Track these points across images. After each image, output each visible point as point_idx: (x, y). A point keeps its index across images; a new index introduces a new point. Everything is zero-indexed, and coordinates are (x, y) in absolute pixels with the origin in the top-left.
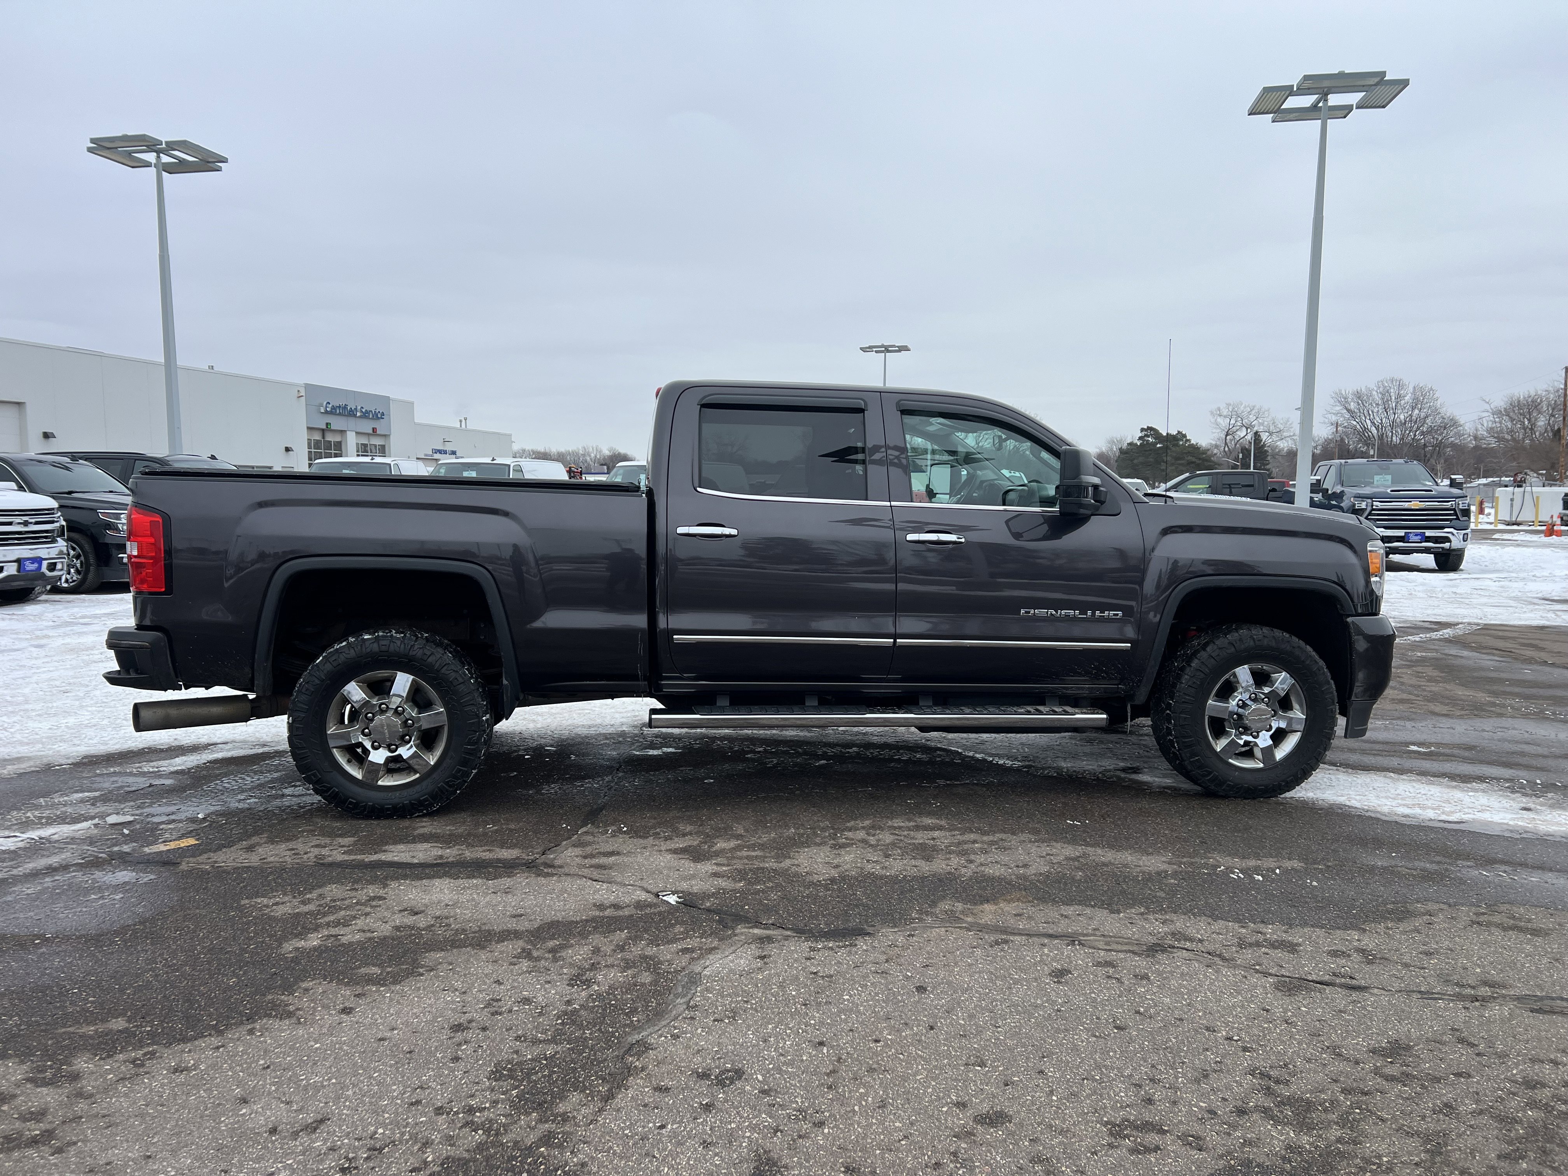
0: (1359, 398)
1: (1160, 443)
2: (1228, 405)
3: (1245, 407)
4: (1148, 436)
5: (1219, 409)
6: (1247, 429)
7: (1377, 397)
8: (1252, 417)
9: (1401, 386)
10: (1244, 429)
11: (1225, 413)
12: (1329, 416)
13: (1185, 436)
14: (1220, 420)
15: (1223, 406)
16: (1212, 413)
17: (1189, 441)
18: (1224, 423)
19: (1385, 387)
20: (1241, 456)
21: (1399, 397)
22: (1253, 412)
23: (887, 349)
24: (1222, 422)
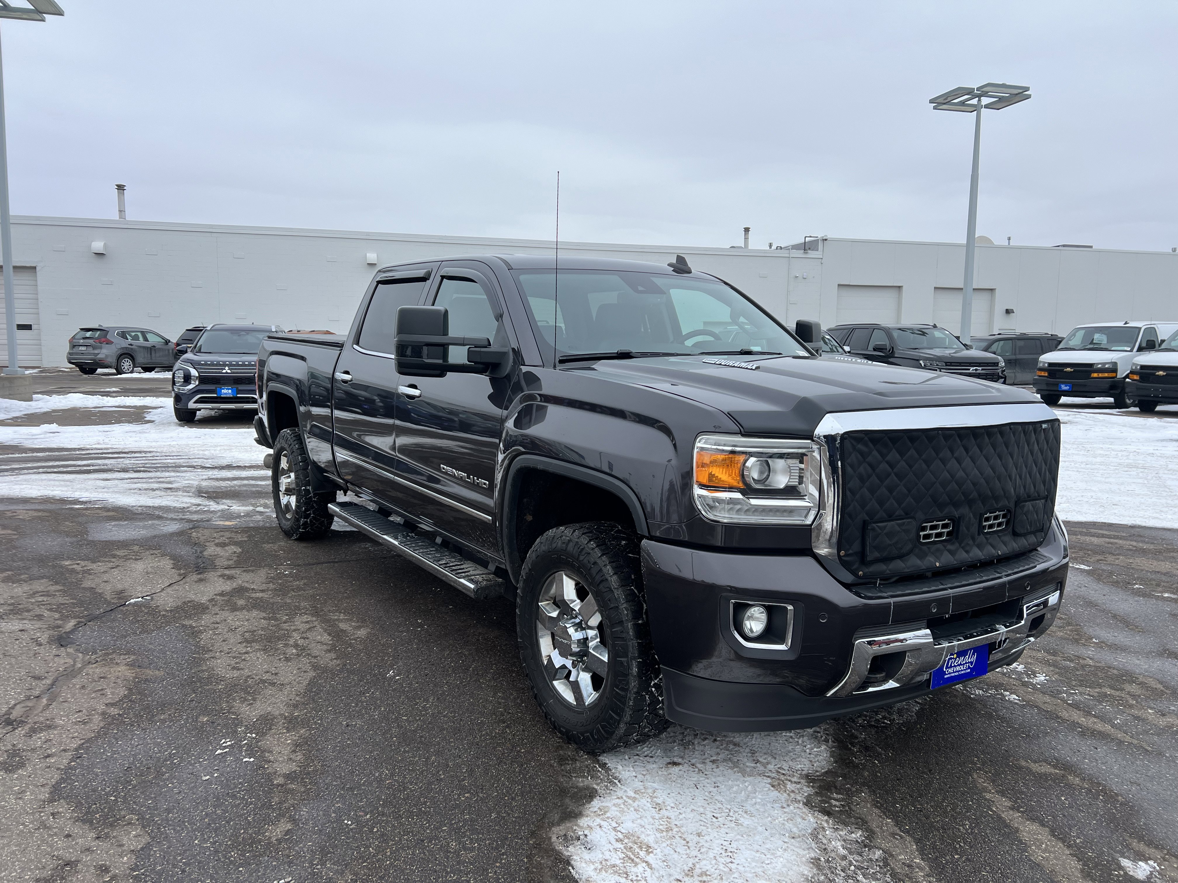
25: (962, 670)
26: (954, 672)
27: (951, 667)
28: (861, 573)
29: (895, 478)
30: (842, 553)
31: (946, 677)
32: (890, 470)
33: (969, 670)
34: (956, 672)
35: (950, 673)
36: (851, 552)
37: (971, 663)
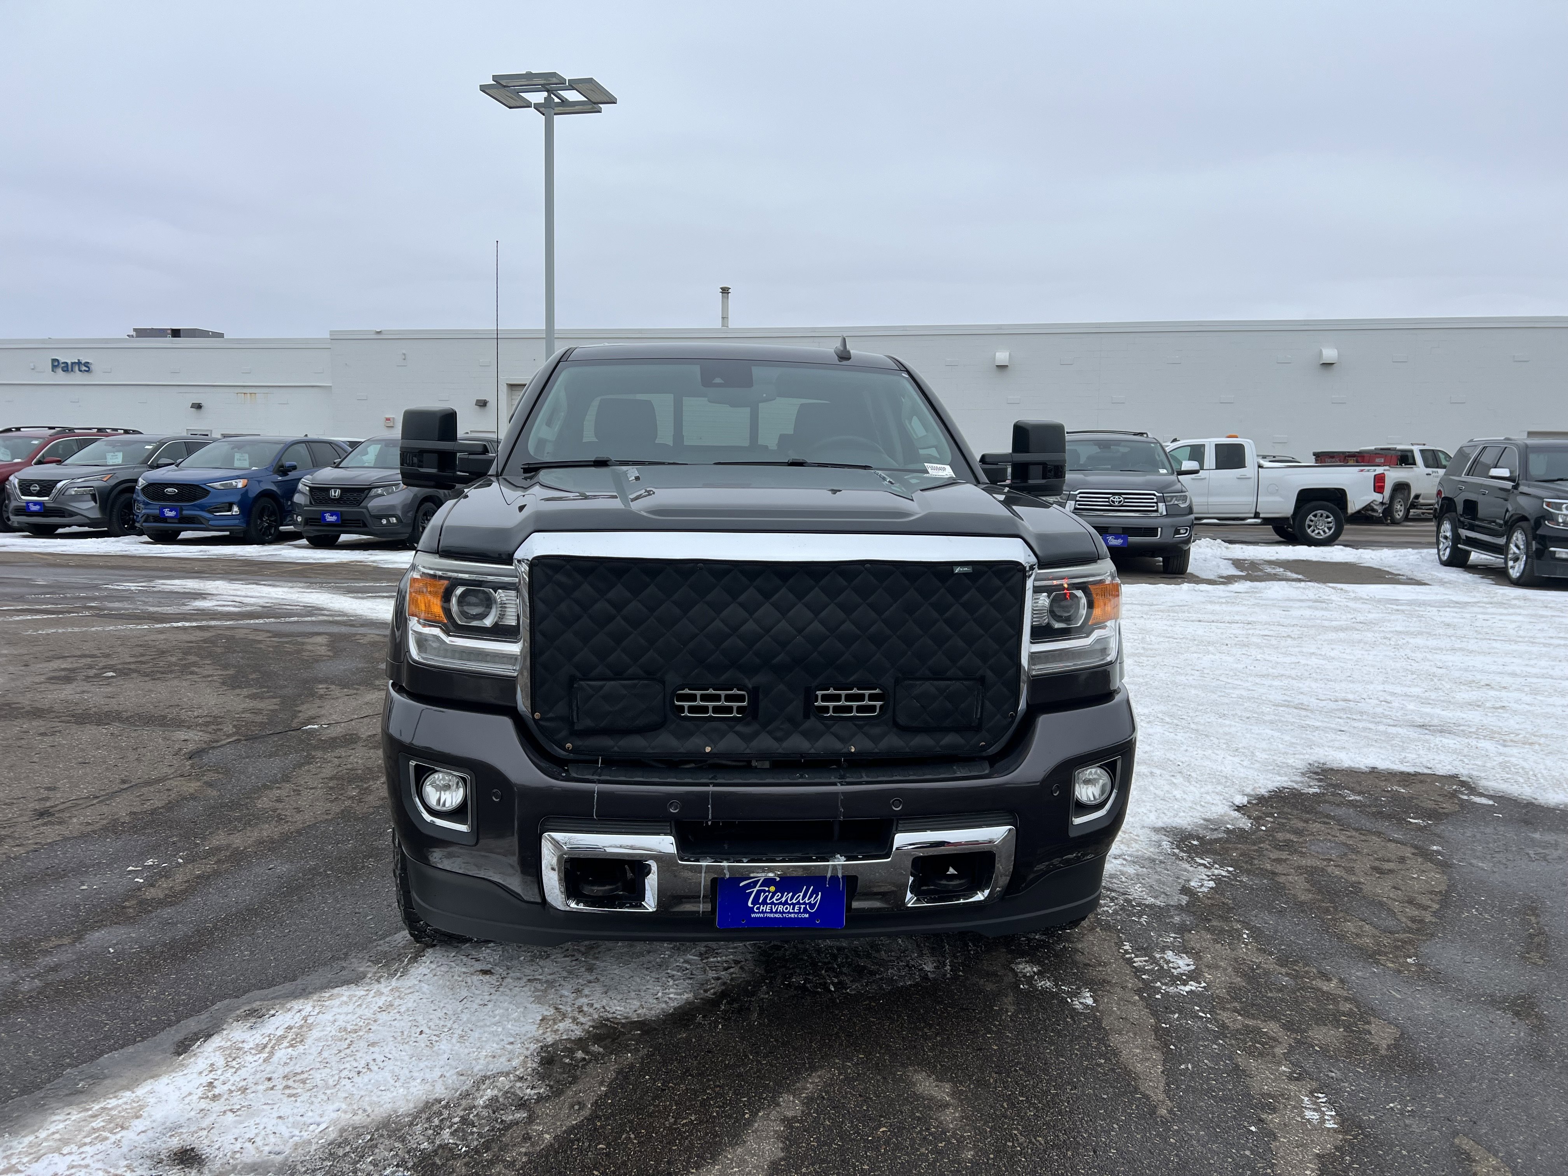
25: (791, 913)
26: (771, 912)
27: (764, 902)
28: (569, 745)
29: (623, 622)
30: (537, 715)
31: (753, 915)
32: (613, 612)
33: (807, 916)
34: (780, 912)
35: (762, 912)
36: (551, 715)
37: (812, 906)
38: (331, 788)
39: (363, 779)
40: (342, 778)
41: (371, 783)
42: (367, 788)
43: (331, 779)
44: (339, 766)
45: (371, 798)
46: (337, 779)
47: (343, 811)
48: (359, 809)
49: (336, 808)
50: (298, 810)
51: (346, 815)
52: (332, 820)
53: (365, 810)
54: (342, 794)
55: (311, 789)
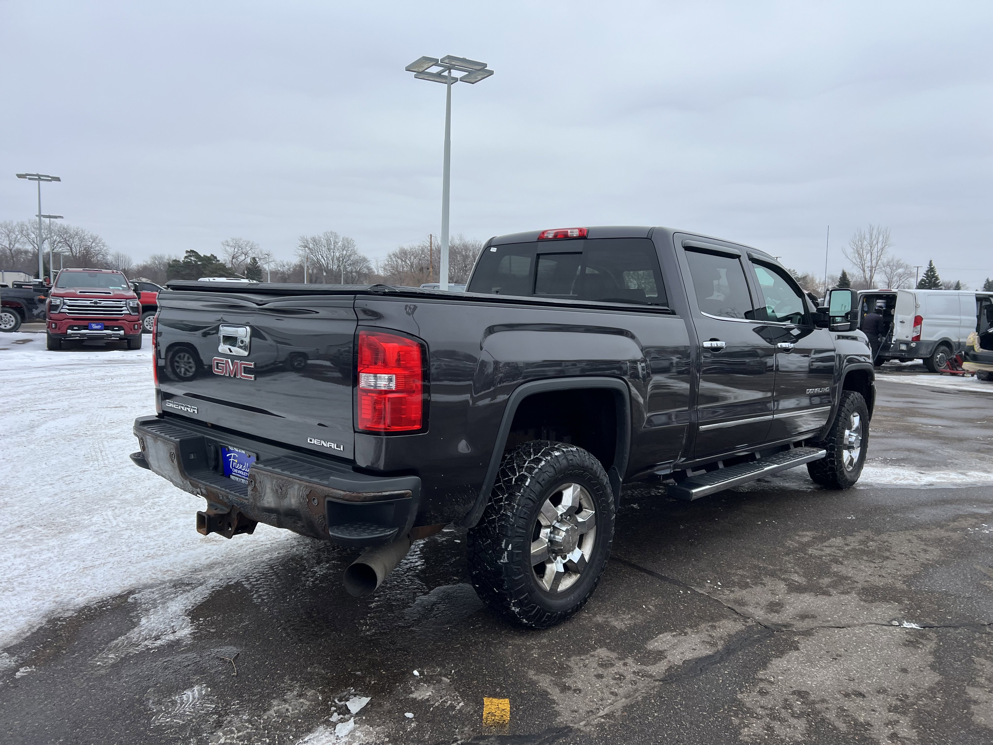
0: (315, 241)
1: (199, 261)
2: (233, 239)
3: (243, 242)
4: (191, 256)
5: (227, 242)
6: (245, 255)
7: (324, 242)
8: (248, 249)
9: (336, 236)
10: (243, 255)
11: (231, 244)
12: (298, 251)
13: (216, 258)
14: (228, 248)
15: (229, 240)
16: (223, 244)
17: (218, 261)
18: (231, 250)
19: (328, 236)
20: (246, 272)
21: (336, 243)
22: (248, 245)
23: (39, 178)
24: (229, 250)
38: (889, 551)
39: (863, 552)
40: (879, 557)
41: (857, 547)
42: (861, 545)
43: (888, 558)
44: (881, 568)
45: (861, 538)
46: (883, 557)
47: (880, 534)
48: (869, 533)
49: (885, 537)
50: (909, 541)
51: (879, 532)
52: (887, 531)
53: (866, 532)
54: (880, 544)
55: (903, 554)
